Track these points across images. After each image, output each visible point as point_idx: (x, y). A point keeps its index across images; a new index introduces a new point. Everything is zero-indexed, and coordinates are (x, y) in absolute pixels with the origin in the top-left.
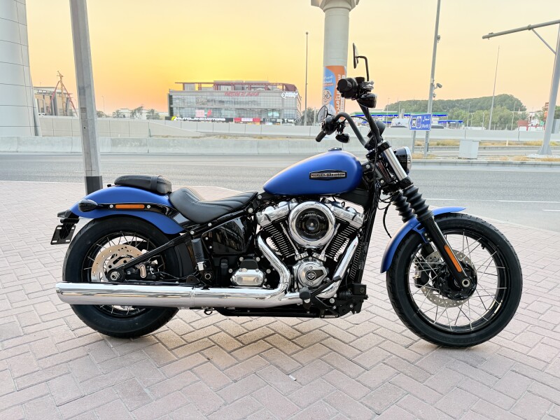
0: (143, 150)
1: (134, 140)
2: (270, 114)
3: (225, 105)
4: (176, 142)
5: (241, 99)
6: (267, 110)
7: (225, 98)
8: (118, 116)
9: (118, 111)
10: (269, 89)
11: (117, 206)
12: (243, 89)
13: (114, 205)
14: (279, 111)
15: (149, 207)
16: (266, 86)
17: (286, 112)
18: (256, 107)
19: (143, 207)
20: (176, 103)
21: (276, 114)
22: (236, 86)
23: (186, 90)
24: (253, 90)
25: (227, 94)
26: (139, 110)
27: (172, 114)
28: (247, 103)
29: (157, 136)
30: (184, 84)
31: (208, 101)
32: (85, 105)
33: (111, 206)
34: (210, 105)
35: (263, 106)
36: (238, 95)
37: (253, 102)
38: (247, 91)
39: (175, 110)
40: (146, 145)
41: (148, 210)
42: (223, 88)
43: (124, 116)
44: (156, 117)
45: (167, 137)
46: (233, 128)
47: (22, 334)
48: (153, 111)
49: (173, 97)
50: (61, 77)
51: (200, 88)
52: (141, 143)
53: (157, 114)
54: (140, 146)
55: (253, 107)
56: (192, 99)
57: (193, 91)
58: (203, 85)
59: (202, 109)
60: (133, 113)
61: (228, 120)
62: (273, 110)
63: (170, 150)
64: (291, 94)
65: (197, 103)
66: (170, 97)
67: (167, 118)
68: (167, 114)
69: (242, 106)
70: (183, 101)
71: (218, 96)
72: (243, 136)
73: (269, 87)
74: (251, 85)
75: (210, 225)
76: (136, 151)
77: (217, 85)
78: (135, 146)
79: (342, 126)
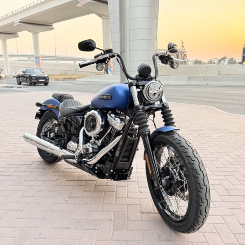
0: (204, 83)
1: (200, 77)
4: (225, 78)
8: (211, 63)
9: (211, 60)
19: (54, 107)
26: (224, 59)
27: (243, 60)
29: (223, 75)
33: (47, 106)
40: (207, 80)
43: (214, 63)
45: (229, 75)
48: (232, 59)
50: (183, 43)
52: (204, 79)
53: (235, 61)
54: (203, 80)
60: (220, 61)
63: (221, 83)
66: (244, 50)
67: (240, 63)
76: (200, 84)
78: (201, 80)
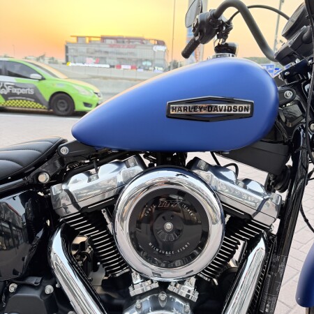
2: (144, 63)
3: (110, 55)
5: (121, 50)
6: (141, 61)
7: (110, 50)
10: (143, 43)
12: (123, 42)
14: (152, 61)
16: (142, 41)
17: (156, 62)
18: (134, 57)
20: (71, 52)
21: (149, 64)
22: (119, 40)
23: (79, 42)
24: (131, 43)
25: (111, 46)
26: (43, 57)
27: (67, 60)
28: (126, 54)
30: (78, 37)
31: (96, 51)
34: (98, 55)
35: (139, 57)
36: (120, 47)
37: (131, 53)
38: (126, 44)
39: (70, 57)
42: (108, 41)
44: (56, 63)
46: (115, 73)
48: (53, 58)
49: (69, 47)
51: (90, 41)
53: (56, 61)
55: (131, 57)
56: (83, 49)
57: (84, 43)
58: (93, 39)
59: (91, 57)
61: (112, 67)
62: (146, 60)
64: (161, 48)
65: (87, 52)
66: (67, 48)
67: (63, 64)
68: (64, 61)
69: (123, 56)
70: (77, 50)
71: (104, 48)
72: (121, 79)
73: (144, 41)
74: (130, 39)
77: (104, 38)
79: (227, 27)
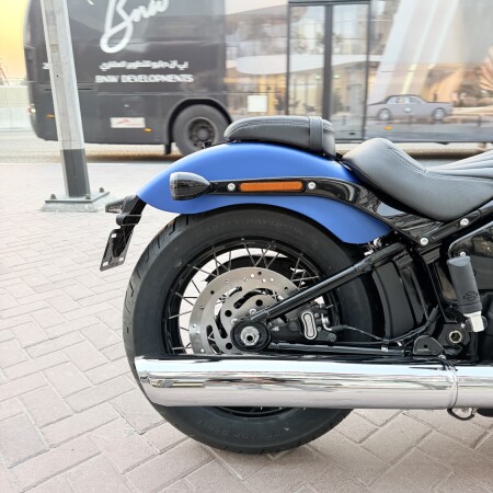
11: (244, 187)
13: (238, 184)
15: (312, 186)
19: (298, 186)
32: (57, 41)
33: (231, 187)
41: (312, 194)
47: (46, 445)
75: (465, 222)
